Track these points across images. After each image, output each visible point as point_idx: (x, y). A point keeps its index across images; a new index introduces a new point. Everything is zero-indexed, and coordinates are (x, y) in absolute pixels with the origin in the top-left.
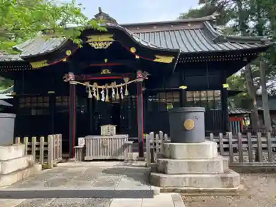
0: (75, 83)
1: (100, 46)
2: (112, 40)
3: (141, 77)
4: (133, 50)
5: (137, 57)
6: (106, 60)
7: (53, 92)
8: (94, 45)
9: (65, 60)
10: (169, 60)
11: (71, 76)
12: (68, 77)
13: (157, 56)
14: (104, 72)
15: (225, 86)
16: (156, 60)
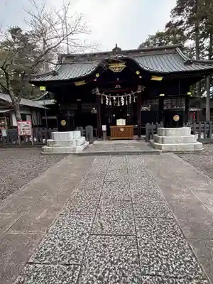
0: (99, 94)
1: (117, 70)
2: (125, 66)
3: (140, 89)
4: (138, 73)
5: (140, 77)
6: (118, 79)
7: (80, 100)
8: (113, 70)
9: (95, 80)
10: (160, 79)
11: (97, 90)
12: (95, 91)
13: (153, 76)
14: (117, 87)
15: (189, 93)
16: (152, 79)
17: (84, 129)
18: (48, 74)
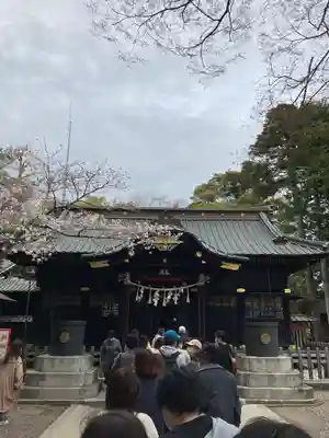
0: (129, 283)
3: (202, 280)
4: (199, 255)
5: (204, 262)
6: (165, 261)
9: (127, 261)
10: (235, 267)
11: (128, 276)
12: (123, 277)
13: (224, 263)
14: (162, 272)
15: (287, 291)
16: (223, 267)
17: (97, 349)
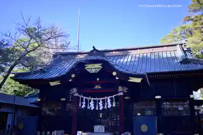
0: (77, 95)
1: (93, 71)
2: (101, 67)
3: (121, 91)
5: (117, 78)
6: (98, 79)
7: (64, 99)
9: (70, 80)
10: (139, 80)
11: (75, 90)
12: (73, 91)
13: (130, 78)
14: (96, 87)
16: (130, 80)
18: (36, 72)
